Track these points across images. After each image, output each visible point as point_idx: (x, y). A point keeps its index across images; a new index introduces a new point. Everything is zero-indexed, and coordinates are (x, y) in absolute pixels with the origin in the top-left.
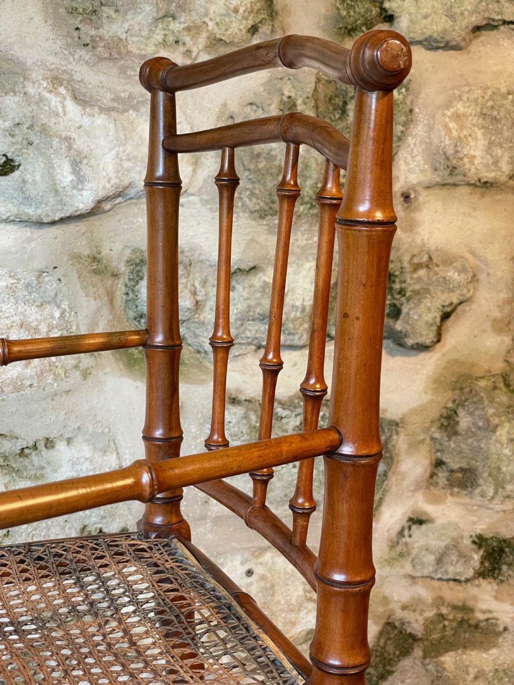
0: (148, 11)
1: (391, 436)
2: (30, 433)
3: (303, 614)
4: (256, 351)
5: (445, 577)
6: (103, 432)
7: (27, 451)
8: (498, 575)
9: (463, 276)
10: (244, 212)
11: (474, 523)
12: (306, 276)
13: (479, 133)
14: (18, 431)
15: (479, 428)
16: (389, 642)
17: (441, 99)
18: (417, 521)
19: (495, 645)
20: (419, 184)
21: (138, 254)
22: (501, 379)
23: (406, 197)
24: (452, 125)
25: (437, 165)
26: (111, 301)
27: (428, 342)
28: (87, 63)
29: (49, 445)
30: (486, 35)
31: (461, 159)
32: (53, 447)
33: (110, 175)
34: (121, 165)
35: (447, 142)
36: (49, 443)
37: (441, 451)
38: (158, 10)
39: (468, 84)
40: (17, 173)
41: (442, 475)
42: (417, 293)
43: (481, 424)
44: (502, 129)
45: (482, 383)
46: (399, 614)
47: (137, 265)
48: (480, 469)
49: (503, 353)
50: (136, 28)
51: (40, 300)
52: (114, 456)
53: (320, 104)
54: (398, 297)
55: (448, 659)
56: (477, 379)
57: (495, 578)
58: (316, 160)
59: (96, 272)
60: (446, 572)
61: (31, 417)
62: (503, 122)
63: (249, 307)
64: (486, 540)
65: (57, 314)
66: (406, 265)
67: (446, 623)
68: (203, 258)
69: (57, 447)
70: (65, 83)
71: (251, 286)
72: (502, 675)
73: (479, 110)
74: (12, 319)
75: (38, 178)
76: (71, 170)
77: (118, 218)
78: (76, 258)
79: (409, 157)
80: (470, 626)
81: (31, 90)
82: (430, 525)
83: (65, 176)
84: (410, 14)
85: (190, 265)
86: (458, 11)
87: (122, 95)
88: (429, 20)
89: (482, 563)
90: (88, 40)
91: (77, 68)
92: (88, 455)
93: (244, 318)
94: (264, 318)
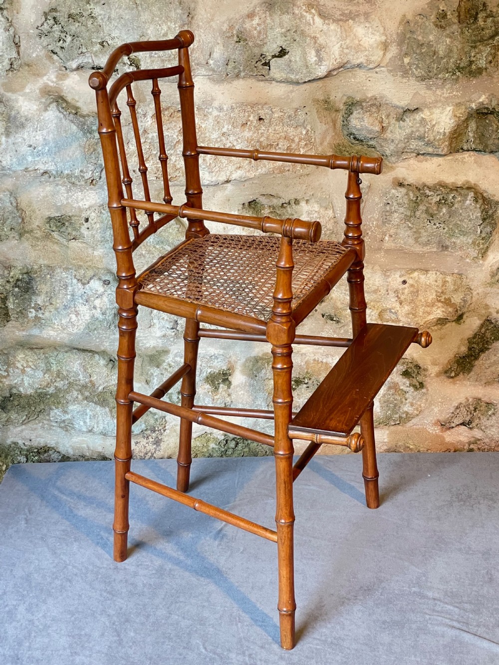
1: (496, 210)
2: (287, 196)
3: (434, 309)
4: (416, 156)
6: (326, 198)
7: (285, 205)
10: (412, 77)
12: (447, 115)
14: (281, 194)
16: (488, 331)
21: (350, 99)
26: (335, 125)
29: (296, 202)
32: (299, 204)
33: (337, 57)
34: (343, 52)
36: (297, 202)
40: (287, 56)
46: (495, 315)
47: (350, 105)
51: (296, 124)
52: (331, 211)
53: (461, 14)
58: (457, 47)
59: (326, 109)
61: (288, 187)
63: (412, 131)
65: (304, 132)
68: (388, 102)
69: (301, 204)
70: (315, 7)
71: (414, 120)
74: (280, 134)
75: (298, 59)
76: (315, 54)
77: (340, 79)
78: (316, 101)
81: (297, 12)
83: (312, 57)
85: (380, 105)
87: (346, 12)
92: (317, 210)
93: (409, 138)
94: (421, 138)
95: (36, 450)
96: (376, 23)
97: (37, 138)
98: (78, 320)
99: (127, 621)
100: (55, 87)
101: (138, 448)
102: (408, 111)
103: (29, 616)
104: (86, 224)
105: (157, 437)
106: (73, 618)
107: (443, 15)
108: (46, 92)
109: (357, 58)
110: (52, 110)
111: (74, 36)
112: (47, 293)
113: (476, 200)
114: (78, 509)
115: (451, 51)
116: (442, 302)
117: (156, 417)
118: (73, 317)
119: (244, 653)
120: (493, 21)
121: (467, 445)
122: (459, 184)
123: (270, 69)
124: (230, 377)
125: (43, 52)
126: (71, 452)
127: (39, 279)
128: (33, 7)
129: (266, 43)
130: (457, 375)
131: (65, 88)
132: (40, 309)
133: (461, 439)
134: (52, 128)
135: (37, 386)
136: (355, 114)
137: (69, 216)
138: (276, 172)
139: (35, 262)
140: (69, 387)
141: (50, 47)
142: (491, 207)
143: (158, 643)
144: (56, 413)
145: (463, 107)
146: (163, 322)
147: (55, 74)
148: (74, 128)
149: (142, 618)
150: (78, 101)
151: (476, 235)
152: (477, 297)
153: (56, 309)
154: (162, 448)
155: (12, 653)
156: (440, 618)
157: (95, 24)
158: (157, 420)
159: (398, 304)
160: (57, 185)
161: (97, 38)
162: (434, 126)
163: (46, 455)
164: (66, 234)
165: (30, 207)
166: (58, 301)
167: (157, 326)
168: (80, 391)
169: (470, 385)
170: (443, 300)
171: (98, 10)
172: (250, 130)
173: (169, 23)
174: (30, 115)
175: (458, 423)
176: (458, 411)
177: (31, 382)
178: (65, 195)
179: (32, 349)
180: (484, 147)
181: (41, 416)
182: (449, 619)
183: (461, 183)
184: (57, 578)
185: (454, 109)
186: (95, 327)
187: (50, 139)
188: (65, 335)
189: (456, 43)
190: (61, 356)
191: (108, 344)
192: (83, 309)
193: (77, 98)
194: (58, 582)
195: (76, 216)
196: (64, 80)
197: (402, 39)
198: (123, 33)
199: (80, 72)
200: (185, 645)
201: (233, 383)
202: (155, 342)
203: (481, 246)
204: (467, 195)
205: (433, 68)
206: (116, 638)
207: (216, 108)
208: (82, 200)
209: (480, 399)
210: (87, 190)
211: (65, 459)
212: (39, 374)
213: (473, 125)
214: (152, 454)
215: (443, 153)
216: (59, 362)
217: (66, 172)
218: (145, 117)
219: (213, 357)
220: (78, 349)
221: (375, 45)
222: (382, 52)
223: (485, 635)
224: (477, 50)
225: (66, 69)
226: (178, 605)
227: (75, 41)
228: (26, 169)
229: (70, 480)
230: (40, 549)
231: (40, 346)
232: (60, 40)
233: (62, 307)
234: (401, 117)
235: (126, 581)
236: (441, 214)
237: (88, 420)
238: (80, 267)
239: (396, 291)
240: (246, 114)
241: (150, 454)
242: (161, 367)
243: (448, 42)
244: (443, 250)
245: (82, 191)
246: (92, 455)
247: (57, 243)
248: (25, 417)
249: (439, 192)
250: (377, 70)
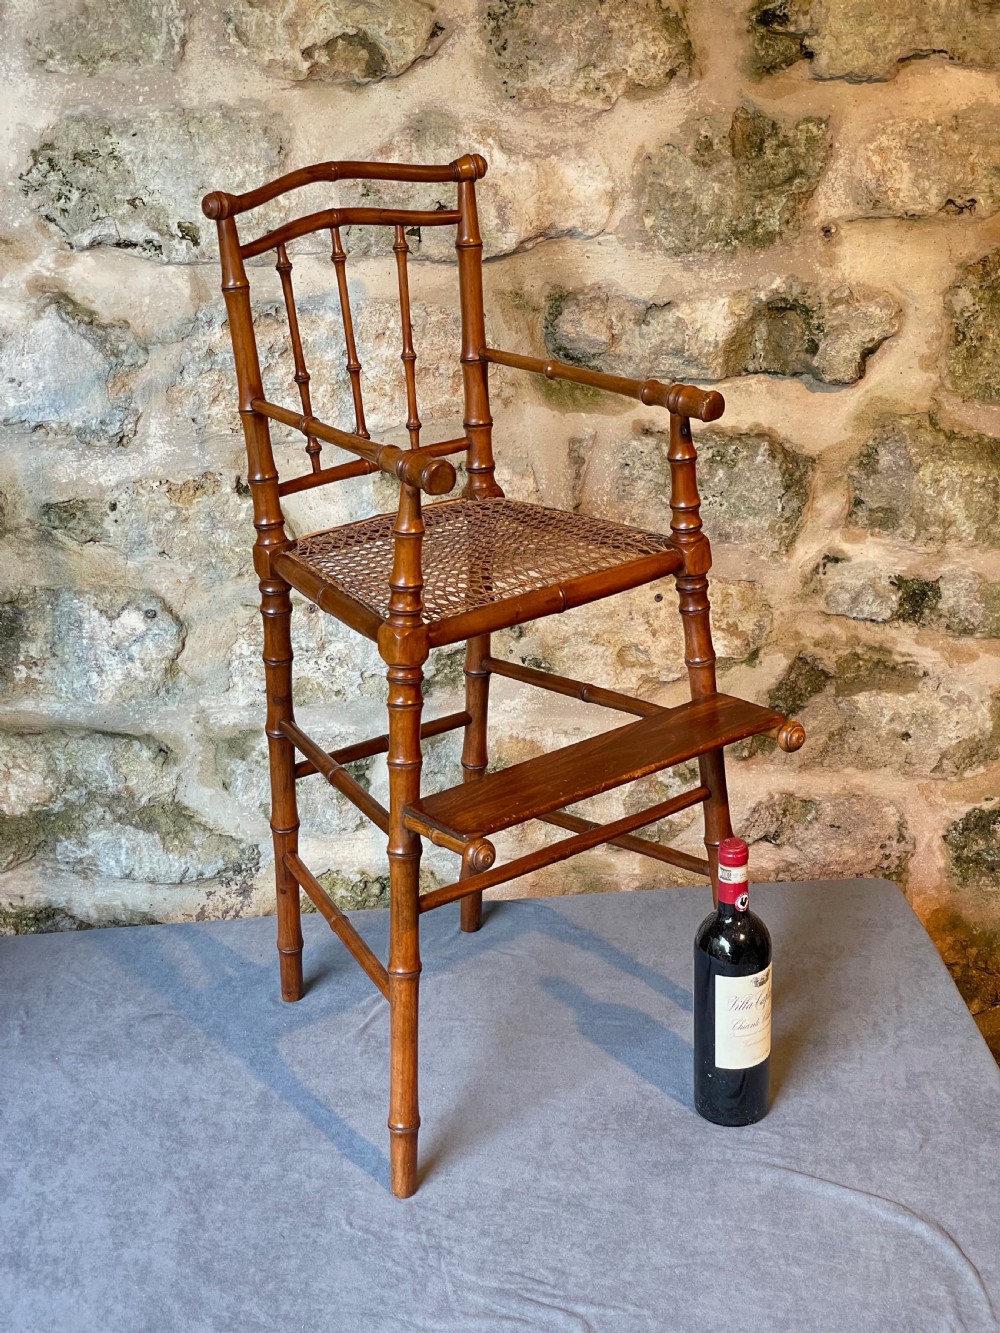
0: (570, 61)
1: (806, 472)
5: (860, 616)
6: (521, 458)
8: (920, 618)
9: (886, 311)
10: (659, 249)
11: (895, 564)
12: (719, 312)
13: (905, 166)
15: (901, 467)
16: (800, 678)
17: (864, 132)
18: (833, 558)
19: (914, 689)
20: (840, 218)
21: (557, 290)
22: (927, 418)
23: (827, 231)
24: (874, 159)
25: (860, 198)
26: (532, 334)
27: (846, 379)
28: (513, 114)
30: (916, 64)
31: (886, 192)
33: (532, 218)
34: (542, 209)
35: (869, 176)
37: (860, 489)
38: (580, 61)
39: (892, 117)
41: (862, 514)
42: (834, 328)
43: (902, 463)
44: (929, 161)
45: (906, 422)
46: (811, 649)
47: (556, 300)
48: (902, 509)
49: (930, 391)
50: (559, 79)
52: (532, 480)
53: (737, 142)
54: (816, 332)
55: (862, 699)
56: (901, 417)
57: (916, 622)
58: (731, 198)
59: (517, 307)
60: (862, 611)
62: (930, 154)
63: (663, 341)
64: (907, 581)
66: (825, 300)
67: (861, 663)
68: (620, 293)
70: (493, 134)
71: (665, 321)
72: (921, 720)
73: (904, 142)
74: (442, 351)
76: (496, 214)
77: (539, 255)
78: (500, 294)
79: (830, 192)
80: (886, 667)
81: (462, 142)
82: (845, 564)
83: (491, 220)
84: (830, 51)
85: (608, 299)
86: (880, 45)
87: (545, 141)
88: (850, 56)
89: (901, 605)
90: (514, 93)
91: (505, 119)
92: (507, 478)
93: (657, 352)
94: (678, 352)
95: (31, 915)
96: (596, 160)
97: (24, 365)
98: (103, 682)
99: (210, 1186)
100: (53, 278)
101: (211, 903)
102: (653, 308)
103: (37, 1187)
104: (111, 514)
105: (245, 882)
106: (114, 1186)
107: (706, 145)
108: (38, 286)
109: (567, 220)
110: (48, 317)
111: (84, 190)
112: (46, 635)
113: (772, 455)
114: (113, 1006)
115: (722, 205)
116: (723, 630)
117: (241, 847)
118: (94, 678)
119: (418, 1228)
120: (790, 153)
121: (773, 875)
122: (744, 428)
123: (420, 241)
124: (367, 772)
125: (31, 218)
126: (94, 915)
127: (32, 612)
128: (12, 141)
129: (412, 197)
130: (752, 755)
131: (70, 280)
132: (36, 664)
133: (764, 865)
134: (50, 348)
135: (32, 800)
136: (566, 315)
137: (83, 501)
138: (435, 415)
139: (24, 582)
140: (88, 801)
141: (44, 211)
142: (798, 466)
143: (266, 1220)
144: (67, 847)
145: (746, 298)
146: (250, 681)
147: (54, 256)
148: (88, 347)
149: (236, 1180)
150: (93, 302)
151: (775, 514)
152: (781, 619)
153: (63, 664)
154: (254, 901)
155: (10, 1250)
156: (751, 1154)
157: (121, 168)
158: (243, 851)
159: (649, 635)
160: (60, 447)
161: (125, 192)
162: (698, 330)
163: (50, 923)
164: (78, 532)
165: (14, 486)
166: (67, 650)
167: (240, 688)
168: (108, 805)
169: (775, 771)
170: (724, 626)
171: (124, 145)
172: (389, 345)
173: (247, 166)
174: (11, 327)
175: (756, 837)
176: (757, 815)
177: (21, 794)
178: (75, 464)
179: (21, 735)
180: (780, 369)
181: (40, 854)
182: (767, 1153)
183: (746, 427)
184: (81, 1120)
185: (730, 303)
186: (132, 692)
187: (47, 368)
188: (80, 709)
189: (731, 192)
190: (72, 746)
191: (155, 722)
192: (112, 663)
193: (91, 296)
194: (84, 1128)
195: (94, 500)
196: (68, 266)
197: (641, 186)
198: (169, 183)
199: (96, 252)
200: (315, 1221)
201: (372, 781)
202: (237, 715)
203: (784, 532)
204: (759, 446)
205: (694, 234)
206: (192, 1216)
207: (331, 308)
208: (104, 472)
209: (791, 795)
210: (113, 455)
211: (84, 926)
212: (35, 780)
213: (762, 329)
214: (237, 913)
215: (715, 377)
216: (69, 756)
217: (75, 424)
218: (210, 326)
219: (338, 738)
220: (105, 733)
221: (596, 197)
222: (608, 209)
223: (829, 1176)
224: (764, 202)
225: (72, 248)
226: (297, 1155)
227: (86, 198)
228: (6, 420)
229: (96, 958)
230: (49, 1075)
231: (36, 730)
232: (60, 198)
233: (74, 660)
234: (642, 318)
235: (205, 1121)
236: (717, 479)
237: (123, 858)
238: (104, 589)
239: (646, 614)
240: (383, 318)
241: (232, 913)
242: (249, 759)
243: (716, 190)
244: (721, 542)
245: (103, 457)
246: (132, 919)
247: (62, 548)
248: (11, 857)
249: (712, 443)
250: (600, 238)
